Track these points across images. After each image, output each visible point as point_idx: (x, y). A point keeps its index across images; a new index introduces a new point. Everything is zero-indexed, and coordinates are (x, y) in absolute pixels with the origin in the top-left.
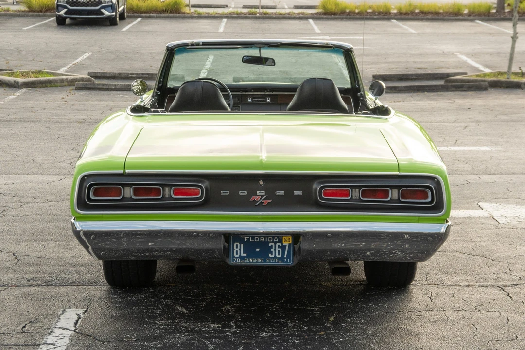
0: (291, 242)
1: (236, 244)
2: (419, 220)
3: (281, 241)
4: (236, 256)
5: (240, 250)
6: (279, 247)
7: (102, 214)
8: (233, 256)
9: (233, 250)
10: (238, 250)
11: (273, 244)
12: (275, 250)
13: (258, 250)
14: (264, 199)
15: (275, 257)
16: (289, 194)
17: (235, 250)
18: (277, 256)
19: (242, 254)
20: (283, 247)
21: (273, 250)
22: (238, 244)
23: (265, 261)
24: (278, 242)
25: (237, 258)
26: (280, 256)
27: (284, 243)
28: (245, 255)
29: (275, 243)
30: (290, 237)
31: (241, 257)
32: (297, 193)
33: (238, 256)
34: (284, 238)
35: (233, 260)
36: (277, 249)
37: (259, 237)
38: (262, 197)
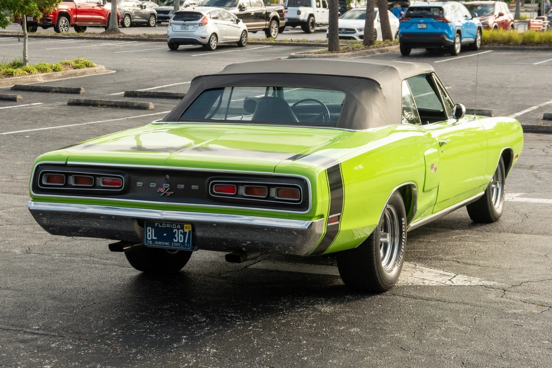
0: (190, 229)
1: (148, 228)
3: (182, 228)
4: (149, 238)
5: (152, 233)
6: (181, 233)
7: (50, 197)
8: (147, 239)
9: (147, 233)
10: (150, 233)
11: (176, 230)
12: (178, 236)
13: (165, 235)
14: (168, 191)
15: (178, 242)
16: (188, 187)
18: (180, 241)
19: (154, 238)
20: (184, 234)
21: (176, 235)
22: (150, 228)
23: (171, 245)
24: (181, 229)
25: (149, 240)
26: (182, 241)
27: (185, 231)
28: (156, 238)
29: (178, 229)
30: (190, 226)
31: (152, 239)
32: (194, 187)
33: (150, 239)
34: (185, 225)
35: (147, 242)
36: (180, 235)
37: (166, 224)
38: (166, 189)
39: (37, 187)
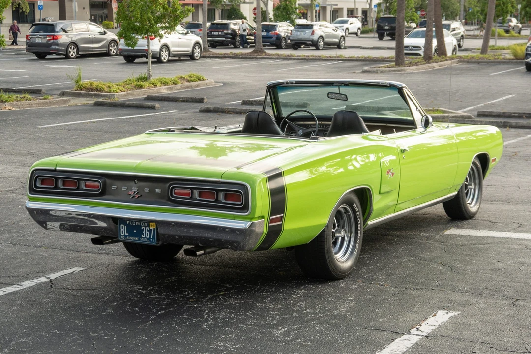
0: (155, 227)
1: (122, 225)
2: (234, 217)
3: (149, 226)
4: (122, 234)
5: (124, 230)
6: (148, 230)
8: (121, 235)
9: (120, 230)
10: (123, 230)
11: (144, 227)
12: (145, 232)
13: (135, 231)
14: (136, 194)
15: (145, 237)
16: (152, 191)
17: (122, 230)
18: (147, 237)
19: (126, 234)
20: (150, 231)
21: (144, 232)
22: (123, 225)
23: (139, 240)
24: (147, 227)
25: (123, 236)
26: (148, 237)
27: (151, 228)
28: (128, 234)
29: (145, 227)
30: (155, 224)
31: (125, 235)
32: (158, 191)
33: (123, 234)
34: (151, 224)
35: (120, 237)
36: (147, 232)
37: (136, 222)
38: (135, 192)
39: (33, 189)
